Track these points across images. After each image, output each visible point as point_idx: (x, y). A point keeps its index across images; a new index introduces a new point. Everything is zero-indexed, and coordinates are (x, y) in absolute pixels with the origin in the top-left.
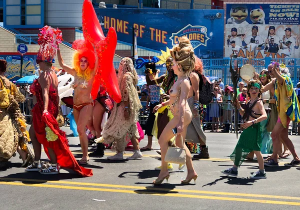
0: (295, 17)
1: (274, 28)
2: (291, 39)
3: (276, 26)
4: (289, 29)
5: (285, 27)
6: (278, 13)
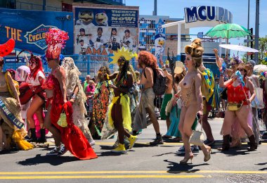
1: (115, 29)
3: (117, 28)
4: (128, 31)
5: (125, 29)
6: (118, 17)
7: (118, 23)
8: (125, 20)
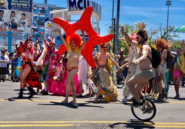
0: (28, 6)
1: (14, 12)
2: (25, 21)
5: (22, 12)
6: (17, 3)
7: (17, 7)
8: (21, 6)
